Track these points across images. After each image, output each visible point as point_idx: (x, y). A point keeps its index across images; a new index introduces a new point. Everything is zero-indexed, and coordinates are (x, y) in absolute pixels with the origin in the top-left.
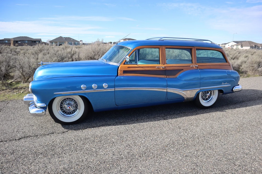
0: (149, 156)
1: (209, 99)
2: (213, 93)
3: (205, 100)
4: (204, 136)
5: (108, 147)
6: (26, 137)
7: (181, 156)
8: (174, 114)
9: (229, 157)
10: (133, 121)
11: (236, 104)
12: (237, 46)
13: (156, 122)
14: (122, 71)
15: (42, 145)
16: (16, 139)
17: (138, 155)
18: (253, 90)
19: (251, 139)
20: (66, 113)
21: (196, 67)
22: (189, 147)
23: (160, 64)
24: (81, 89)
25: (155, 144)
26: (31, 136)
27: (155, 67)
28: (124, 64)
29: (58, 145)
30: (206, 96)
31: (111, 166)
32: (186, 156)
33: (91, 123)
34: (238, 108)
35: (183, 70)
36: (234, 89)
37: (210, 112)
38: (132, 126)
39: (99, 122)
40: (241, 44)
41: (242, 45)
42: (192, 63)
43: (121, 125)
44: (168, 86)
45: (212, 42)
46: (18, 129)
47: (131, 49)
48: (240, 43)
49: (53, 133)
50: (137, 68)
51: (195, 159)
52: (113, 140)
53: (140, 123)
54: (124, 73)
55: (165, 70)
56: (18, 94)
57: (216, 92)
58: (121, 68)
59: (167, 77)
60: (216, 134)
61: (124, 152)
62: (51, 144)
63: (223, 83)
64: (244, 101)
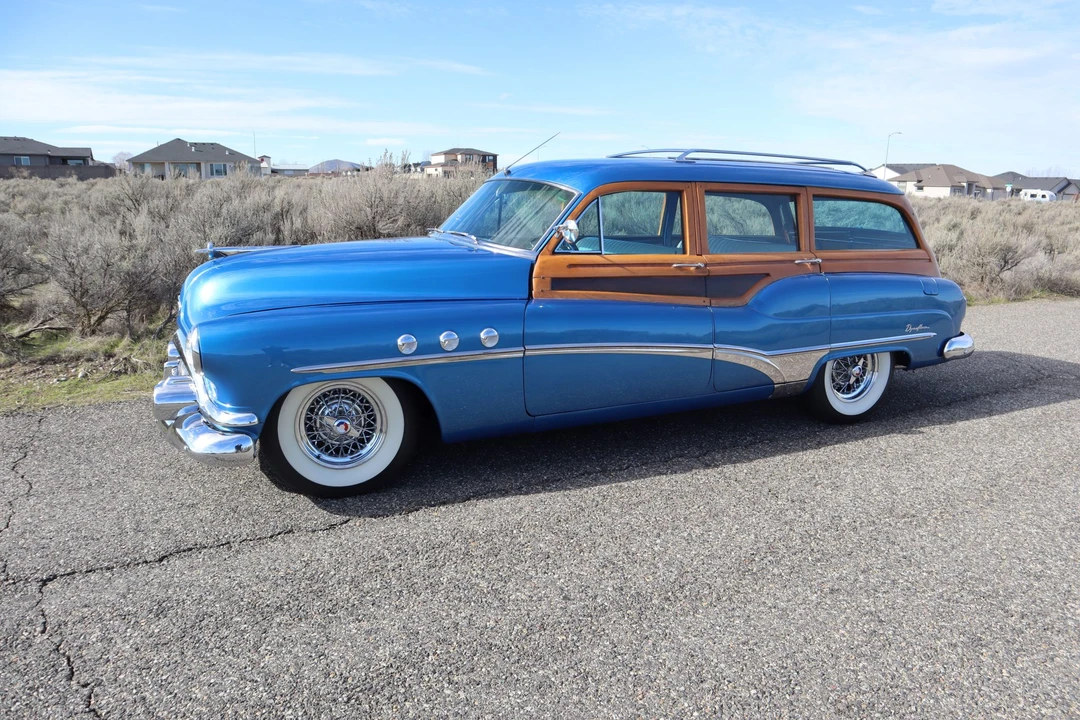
0: (701, 599)
1: (858, 387)
2: (873, 364)
3: (843, 393)
4: (874, 522)
5: (533, 573)
6: (184, 551)
7: (816, 593)
8: (734, 445)
9: (982, 589)
10: (589, 474)
11: (949, 404)
12: (901, 185)
13: (680, 477)
14: (548, 280)
15: (266, 579)
16: (148, 560)
17: (660, 595)
18: (1000, 355)
19: (1039, 527)
20: (328, 449)
21: (812, 264)
22: (833, 560)
23: (684, 252)
24: (396, 352)
25: (707, 553)
26: (206, 547)
27: (670, 265)
28: (554, 253)
29: (332, 573)
30: (847, 377)
31: (575, 638)
32: (832, 591)
33: (426, 487)
34: (961, 419)
35: (768, 275)
36: (946, 350)
37: (866, 436)
38: (592, 493)
39: (460, 483)
40: (918, 174)
41: (920, 181)
42: (799, 249)
43: (550, 491)
44: (715, 338)
45: (865, 170)
46: (138, 523)
47: (577, 194)
48: (913, 173)
49: (291, 531)
50: (602, 269)
51: (866, 601)
52: (541, 545)
53: (619, 482)
54: (553, 288)
55: (705, 277)
56: (66, 383)
57: (885, 362)
58: (541, 268)
59: (713, 302)
60: (914, 512)
61: (602, 587)
62: (305, 573)
63: (909, 328)
64: (978, 396)
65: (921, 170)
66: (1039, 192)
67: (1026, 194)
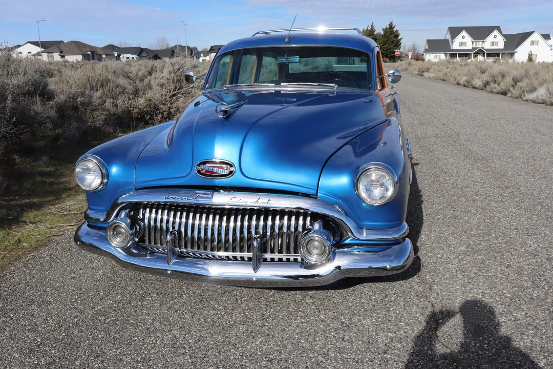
12: (50, 55)
14: (386, 107)
41: (61, 52)
48: (55, 47)
58: (383, 100)
65: (61, 46)
66: (130, 56)
67: (123, 57)
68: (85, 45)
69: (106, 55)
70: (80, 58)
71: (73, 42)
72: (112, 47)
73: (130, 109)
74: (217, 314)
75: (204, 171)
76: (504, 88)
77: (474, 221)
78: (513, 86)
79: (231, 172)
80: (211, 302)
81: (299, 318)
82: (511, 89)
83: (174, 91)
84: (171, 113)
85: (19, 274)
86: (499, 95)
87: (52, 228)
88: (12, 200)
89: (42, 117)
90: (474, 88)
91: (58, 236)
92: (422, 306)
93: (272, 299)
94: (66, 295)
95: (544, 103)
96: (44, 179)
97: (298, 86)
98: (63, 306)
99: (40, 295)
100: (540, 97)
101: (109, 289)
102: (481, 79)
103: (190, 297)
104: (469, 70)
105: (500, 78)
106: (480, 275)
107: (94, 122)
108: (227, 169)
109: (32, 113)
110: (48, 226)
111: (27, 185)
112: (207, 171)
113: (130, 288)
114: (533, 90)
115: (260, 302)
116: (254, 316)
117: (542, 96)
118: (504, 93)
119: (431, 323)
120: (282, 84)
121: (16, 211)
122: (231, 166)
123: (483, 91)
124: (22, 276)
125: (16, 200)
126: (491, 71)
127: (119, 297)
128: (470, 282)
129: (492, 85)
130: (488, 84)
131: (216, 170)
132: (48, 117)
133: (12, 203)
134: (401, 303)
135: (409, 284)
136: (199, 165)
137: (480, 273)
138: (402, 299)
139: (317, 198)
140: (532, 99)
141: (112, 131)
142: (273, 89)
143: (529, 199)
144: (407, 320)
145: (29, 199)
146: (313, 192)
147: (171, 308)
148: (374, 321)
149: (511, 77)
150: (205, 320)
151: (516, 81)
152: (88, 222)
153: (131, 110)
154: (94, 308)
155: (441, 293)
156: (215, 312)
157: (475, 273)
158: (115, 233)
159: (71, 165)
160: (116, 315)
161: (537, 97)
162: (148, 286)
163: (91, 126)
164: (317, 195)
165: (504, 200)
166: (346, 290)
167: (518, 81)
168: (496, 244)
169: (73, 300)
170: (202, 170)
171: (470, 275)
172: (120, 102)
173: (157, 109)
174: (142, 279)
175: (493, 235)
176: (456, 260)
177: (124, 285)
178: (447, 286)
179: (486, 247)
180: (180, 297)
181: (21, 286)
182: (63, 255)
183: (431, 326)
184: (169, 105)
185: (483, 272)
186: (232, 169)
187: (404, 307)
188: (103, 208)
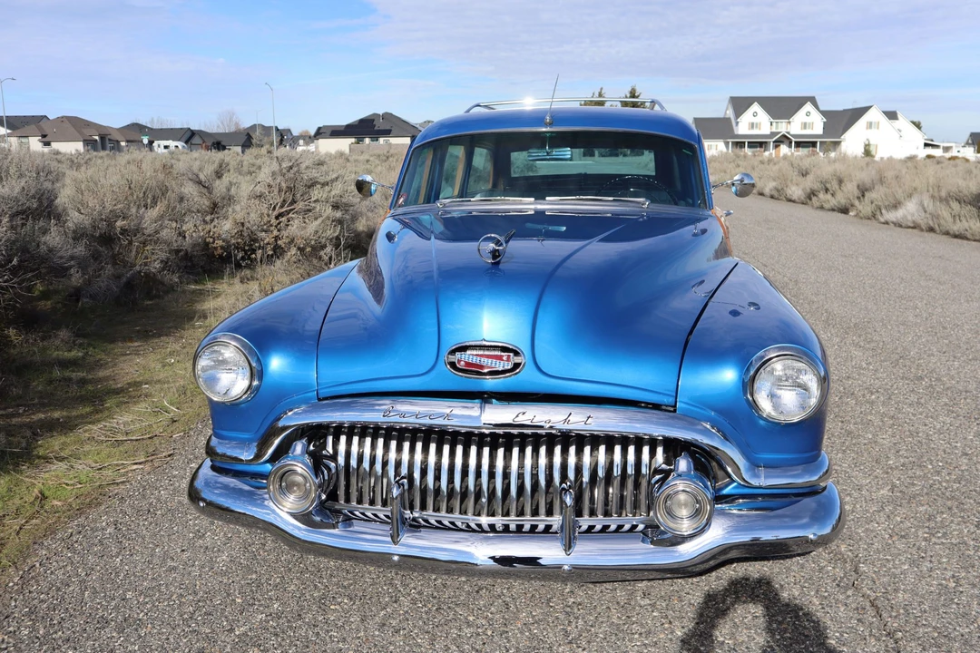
12: (24, 140)
41: (44, 136)
48: (33, 127)
65: (42, 123)
66: (172, 144)
67: (159, 146)
68: (88, 124)
69: (128, 141)
70: (79, 146)
71: (66, 117)
72: (138, 128)
73: (207, 240)
74: (478, 634)
75: (462, 363)
76: (843, 201)
77: (885, 440)
78: (858, 198)
79: (517, 366)
80: (457, 609)
81: (636, 636)
82: (856, 203)
83: (282, 207)
84: (280, 247)
85: (61, 564)
86: (835, 214)
87: (101, 469)
88: (13, 415)
89: (61, 258)
90: (790, 200)
91: (118, 484)
92: (854, 606)
93: (572, 600)
94: (168, 605)
95: (915, 226)
96: (67, 374)
97: (576, 202)
98: (170, 630)
99: (116, 608)
100: (909, 218)
101: (251, 591)
102: (802, 186)
103: (414, 601)
104: (780, 170)
105: (835, 185)
106: (935, 544)
107: (146, 264)
108: (508, 360)
109: (43, 248)
110: (94, 465)
111: (38, 385)
112: (468, 364)
113: (292, 587)
114: (896, 205)
115: (551, 607)
116: (551, 635)
117: (913, 215)
118: (845, 211)
119: (884, 638)
120: (547, 198)
121: (23, 437)
122: (516, 353)
123: (806, 206)
124: (69, 568)
125: (19, 415)
126: (819, 173)
127: (275, 606)
128: (923, 557)
129: (822, 195)
130: (814, 195)
131: (485, 361)
132: (72, 258)
133: (14, 421)
134: (815, 600)
135: (814, 562)
136: (453, 352)
137: (934, 540)
138: (812, 593)
139: (675, 411)
140: (894, 220)
141: (177, 280)
142: (533, 207)
143: (965, 399)
144: (837, 634)
145: (44, 413)
146: (670, 400)
147: (384, 625)
148: (778, 637)
149: (855, 184)
150: (458, 647)
151: (863, 191)
152: (211, 461)
153: (209, 243)
154: (231, 630)
155: (879, 579)
156: (472, 630)
157: (925, 539)
158: (283, 484)
159: (112, 346)
160: (280, 645)
161: (905, 217)
162: (325, 581)
163: (140, 272)
164: (675, 406)
165: (923, 401)
166: (704, 577)
167: (867, 190)
168: (940, 483)
169: (186, 616)
170: (459, 361)
171: (917, 544)
172: (188, 227)
173: (255, 240)
174: (310, 569)
175: (930, 467)
176: (882, 514)
177: (278, 580)
178: (885, 566)
179: (925, 490)
180: (396, 602)
181: (71, 589)
182: (141, 524)
183: (887, 646)
184: (276, 233)
185: (939, 538)
186: (517, 360)
187: (823, 608)
188: (245, 436)
